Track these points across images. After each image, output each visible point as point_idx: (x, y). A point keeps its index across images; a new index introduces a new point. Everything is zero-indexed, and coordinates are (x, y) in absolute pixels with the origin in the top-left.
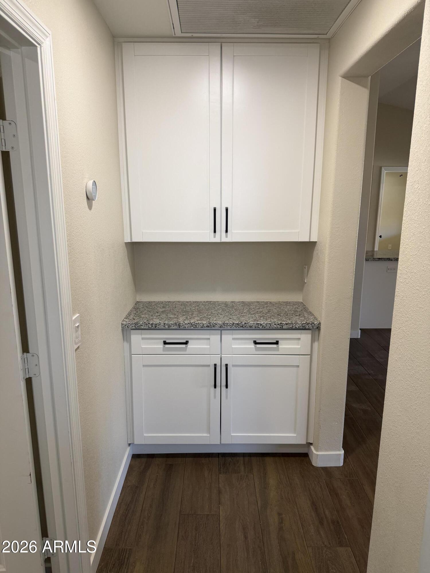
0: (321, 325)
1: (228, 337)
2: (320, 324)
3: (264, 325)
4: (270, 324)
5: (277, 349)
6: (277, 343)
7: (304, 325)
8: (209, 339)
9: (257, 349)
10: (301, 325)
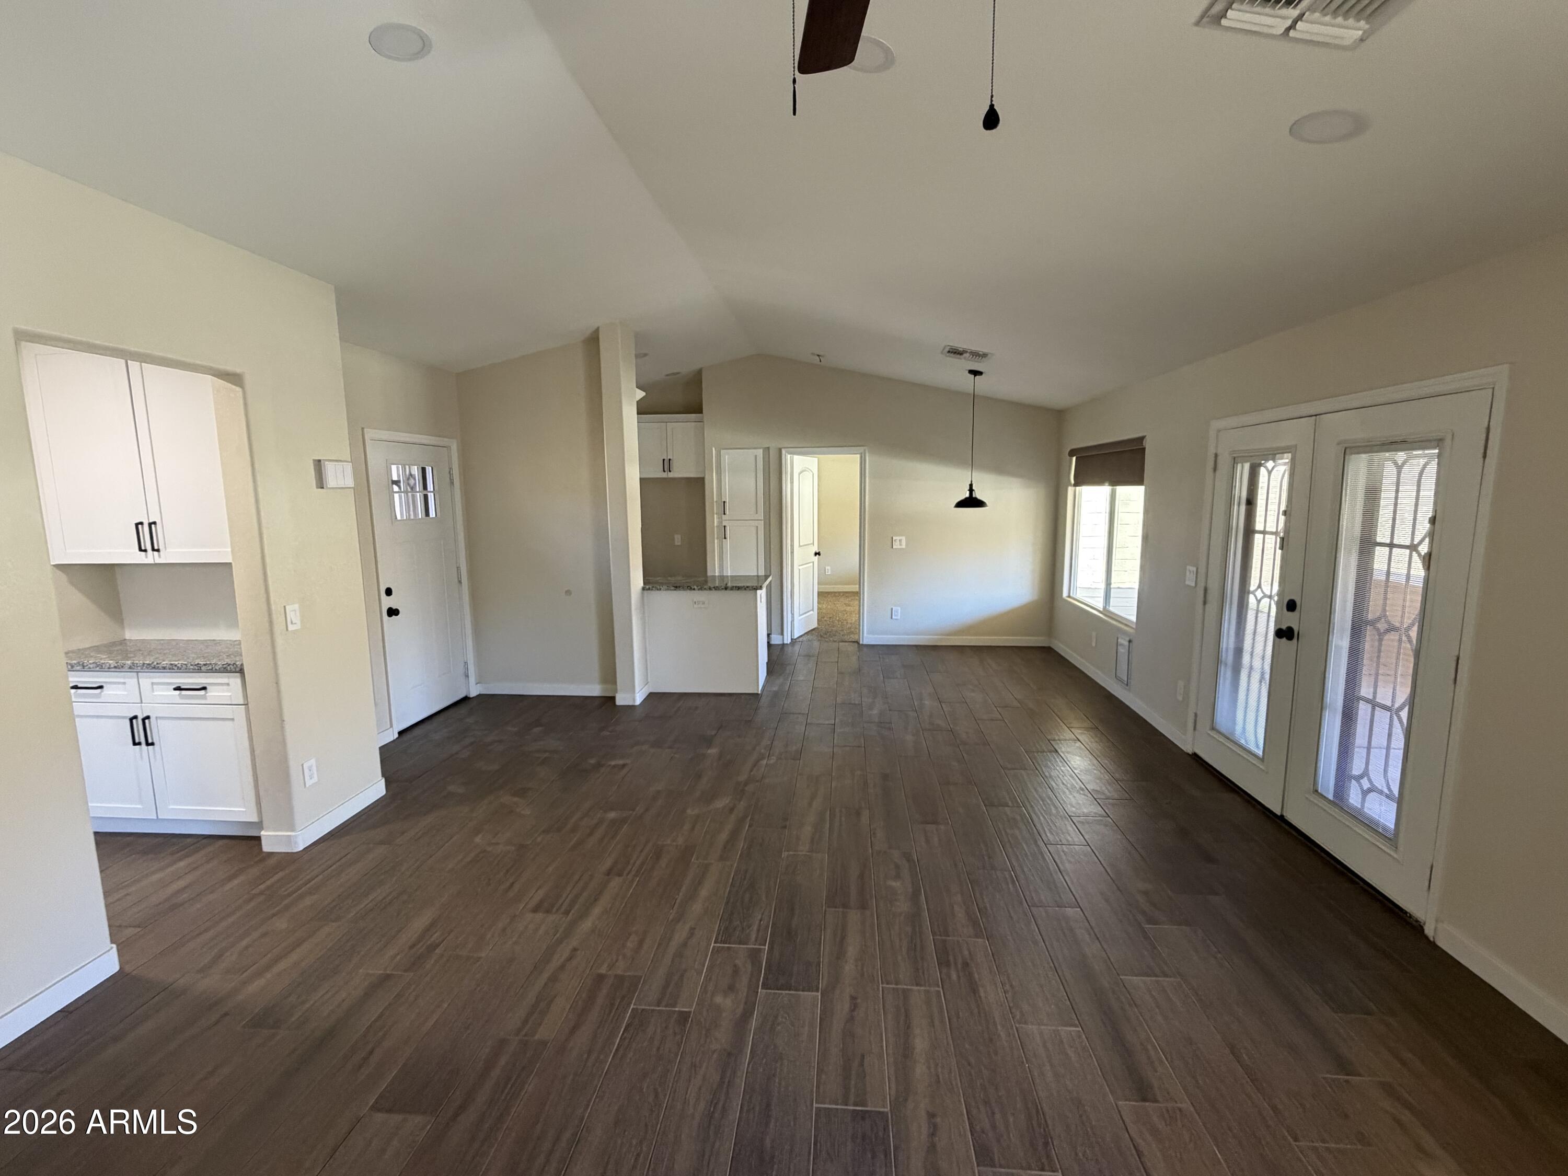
0: (245, 666)
1: (146, 680)
2: (242, 665)
3: (179, 665)
4: (185, 664)
5: (204, 697)
6: (204, 688)
7: (225, 666)
8: (124, 683)
9: (181, 696)
10: (221, 666)
